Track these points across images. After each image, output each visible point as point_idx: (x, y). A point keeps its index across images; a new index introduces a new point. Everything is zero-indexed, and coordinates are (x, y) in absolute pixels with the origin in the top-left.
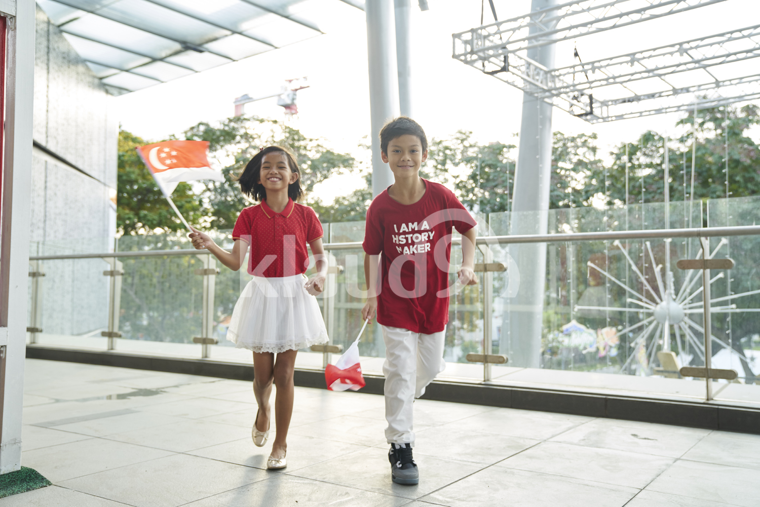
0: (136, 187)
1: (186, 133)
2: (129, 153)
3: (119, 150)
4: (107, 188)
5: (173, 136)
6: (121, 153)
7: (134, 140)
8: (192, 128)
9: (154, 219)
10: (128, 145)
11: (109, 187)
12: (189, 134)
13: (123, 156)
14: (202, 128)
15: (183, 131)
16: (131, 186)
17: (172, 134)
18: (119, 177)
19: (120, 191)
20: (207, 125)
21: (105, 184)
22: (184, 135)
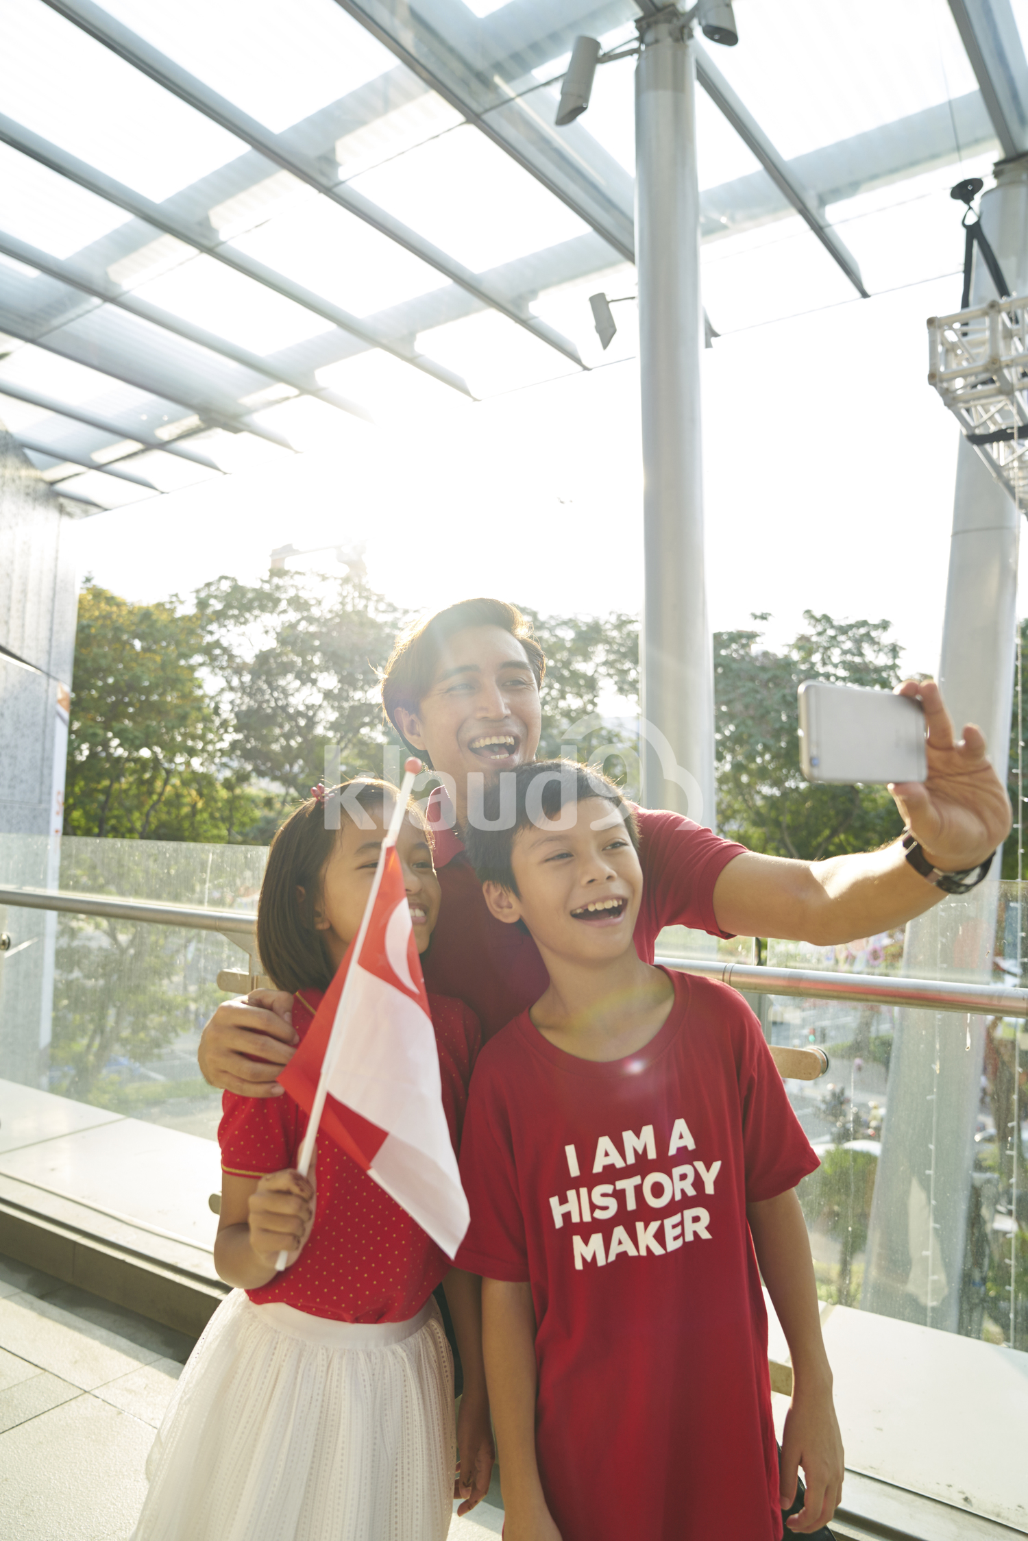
0: (111, 680)
1: (198, 591)
2: (100, 622)
3: (80, 616)
4: (51, 681)
5: (176, 595)
6: (85, 622)
7: (111, 600)
8: (208, 585)
9: (136, 737)
10: (99, 608)
11: (56, 679)
12: (203, 595)
13: (89, 626)
14: (225, 586)
15: (193, 590)
16: (104, 679)
17: (174, 593)
18: (78, 662)
19: (77, 686)
20: (234, 580)
21: (48, 675)
22: (194, 595)
